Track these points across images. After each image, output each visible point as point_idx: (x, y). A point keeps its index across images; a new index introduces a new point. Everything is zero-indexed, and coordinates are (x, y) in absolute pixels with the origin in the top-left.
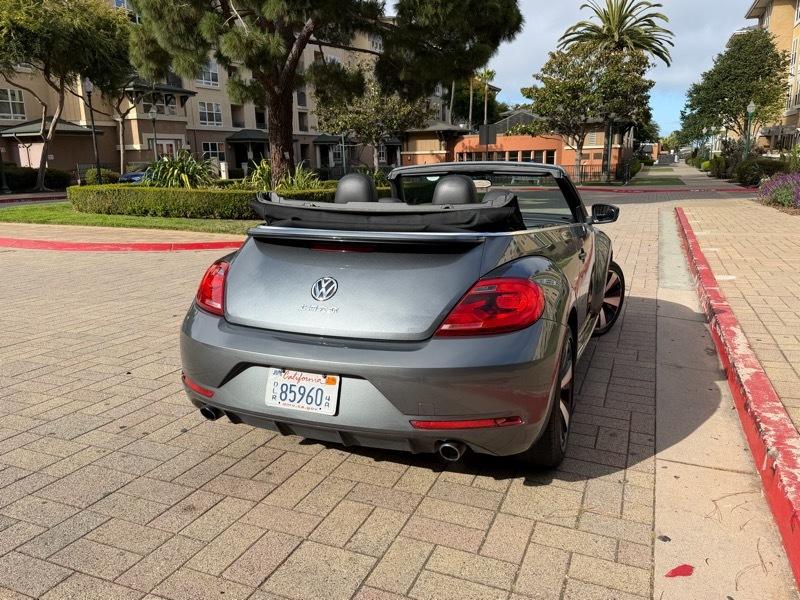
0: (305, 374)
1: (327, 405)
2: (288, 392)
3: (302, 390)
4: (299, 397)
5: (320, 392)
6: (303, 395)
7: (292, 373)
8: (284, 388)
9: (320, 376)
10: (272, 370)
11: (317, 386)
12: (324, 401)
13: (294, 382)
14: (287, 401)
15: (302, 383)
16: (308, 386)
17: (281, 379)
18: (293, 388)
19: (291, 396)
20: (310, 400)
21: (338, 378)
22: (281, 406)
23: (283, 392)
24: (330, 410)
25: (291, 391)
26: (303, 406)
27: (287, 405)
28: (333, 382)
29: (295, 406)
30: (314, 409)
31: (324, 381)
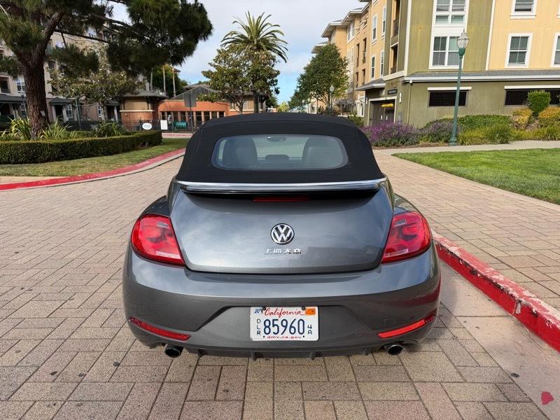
0: (285, 309)
1: (310, 332)
2: (271, 326)
3: (284, 323)
4: (282, 329)
5: (301, 322)
6: (286, 327)
7: (273, 309)
8: (267, 324)
9: (299, 309)
10: (253, 309)
11: (298, 317)
12: (307, 330)
13: (276, 317)
14: (271, 334)
15: (283, 317)
16: (290, 318)
17: (262, 316)
18: (276, 323)
19: (274, 329)
20: (292, 330)
21: (316, 308)
22: (266, 339)
23: (266, 327)
24: (314, 336)
25: (274, 325)
26: (287, 336)
27: (272, 338)
28: (313, 312)
29: (280, 338)
30: (298, 337)
31: (304, 312)
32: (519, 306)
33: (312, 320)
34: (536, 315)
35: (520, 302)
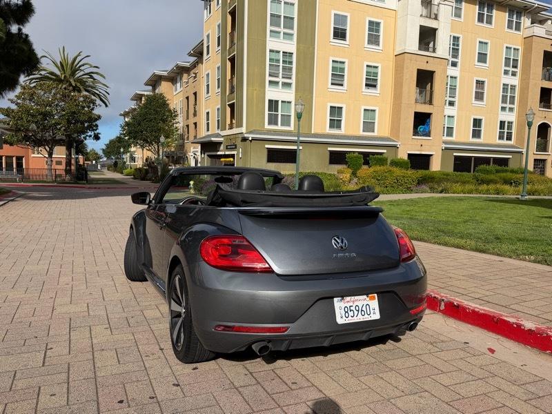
0: (356, 298)
1: (374, 313)
2: (349, 311)
3: (357, 308)
4: (356, 312)
5: (368, 306)
6: (358, 311)
7: (348, 299)
8: (346, 310)
9: (365, 297)
10: (336, 300)
11: (365, 303)
12: (372, 311)
13: (351, 304)
14: (350, 318)
15: (356, 303)
16: (360, 304)
17: (343, 305)
18: (352, 308)
19: (351, 314)
20: (363, 313)
21: (376, 295)
22: (347, 322)
23: (346, 312)
24: (377, 316)
25: (351, 311)
26: (360, 318)
27: (350, 320)
28: (374, 298)
29: (355, 320)
30: (367, 318)
31: (368, 299)
32: (443, 303)
33: (374, 304)
34: (458, 306)
35: (443, 300)
